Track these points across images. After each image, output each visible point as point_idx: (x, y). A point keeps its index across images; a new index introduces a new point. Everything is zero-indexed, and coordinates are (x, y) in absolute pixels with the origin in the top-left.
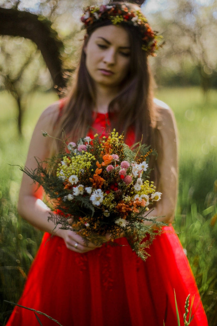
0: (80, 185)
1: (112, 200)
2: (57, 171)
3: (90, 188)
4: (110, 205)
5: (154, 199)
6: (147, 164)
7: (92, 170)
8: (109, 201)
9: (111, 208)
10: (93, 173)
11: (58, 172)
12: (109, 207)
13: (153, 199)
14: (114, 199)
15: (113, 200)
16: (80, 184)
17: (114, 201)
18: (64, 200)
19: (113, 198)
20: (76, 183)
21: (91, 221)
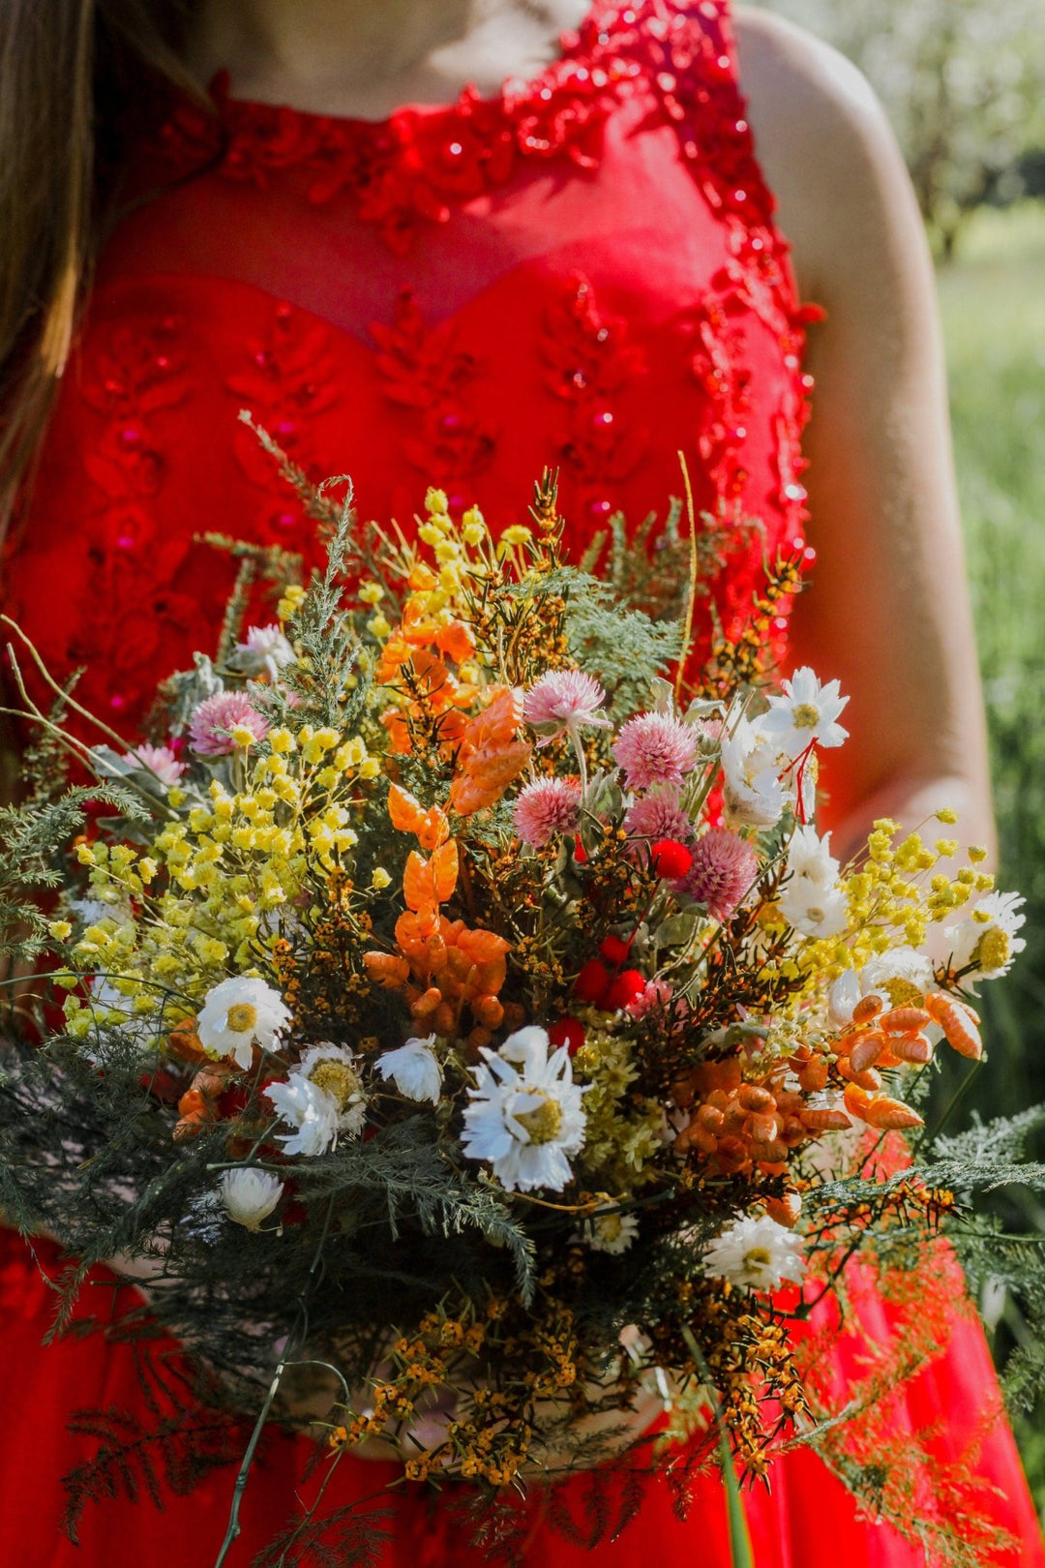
0: (313, 1055)
1: (623, 1092)
2: (60, 994)
3: (415, 1046)
4: (617, 1144)
5: (975, 965)
6: (835, 685)
7: (382, 877)
8: (600, 1110)
9: (639, 1168)
10: (385, 910)
11: (71, 1003)
12: (615, 1158)
13: (965, 971)
14: (635, 1076)
15: (631, 1088)
16: (314, 1040)
17: (637, 1099)
18: (210, 1233)
19: (628, 1074)
20: (274, 1045)
21: (490, 1332)
